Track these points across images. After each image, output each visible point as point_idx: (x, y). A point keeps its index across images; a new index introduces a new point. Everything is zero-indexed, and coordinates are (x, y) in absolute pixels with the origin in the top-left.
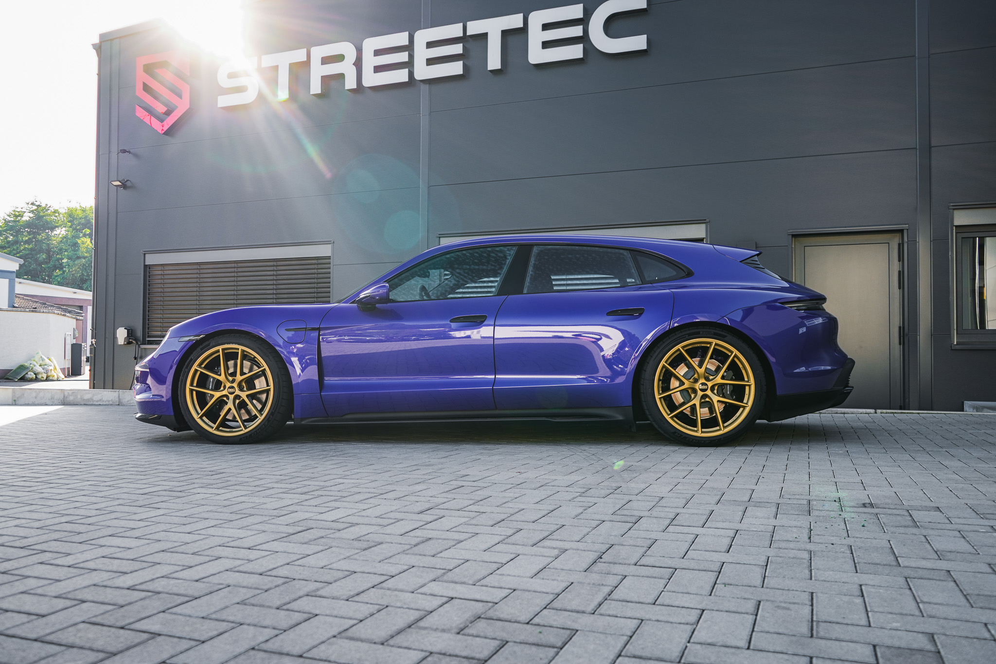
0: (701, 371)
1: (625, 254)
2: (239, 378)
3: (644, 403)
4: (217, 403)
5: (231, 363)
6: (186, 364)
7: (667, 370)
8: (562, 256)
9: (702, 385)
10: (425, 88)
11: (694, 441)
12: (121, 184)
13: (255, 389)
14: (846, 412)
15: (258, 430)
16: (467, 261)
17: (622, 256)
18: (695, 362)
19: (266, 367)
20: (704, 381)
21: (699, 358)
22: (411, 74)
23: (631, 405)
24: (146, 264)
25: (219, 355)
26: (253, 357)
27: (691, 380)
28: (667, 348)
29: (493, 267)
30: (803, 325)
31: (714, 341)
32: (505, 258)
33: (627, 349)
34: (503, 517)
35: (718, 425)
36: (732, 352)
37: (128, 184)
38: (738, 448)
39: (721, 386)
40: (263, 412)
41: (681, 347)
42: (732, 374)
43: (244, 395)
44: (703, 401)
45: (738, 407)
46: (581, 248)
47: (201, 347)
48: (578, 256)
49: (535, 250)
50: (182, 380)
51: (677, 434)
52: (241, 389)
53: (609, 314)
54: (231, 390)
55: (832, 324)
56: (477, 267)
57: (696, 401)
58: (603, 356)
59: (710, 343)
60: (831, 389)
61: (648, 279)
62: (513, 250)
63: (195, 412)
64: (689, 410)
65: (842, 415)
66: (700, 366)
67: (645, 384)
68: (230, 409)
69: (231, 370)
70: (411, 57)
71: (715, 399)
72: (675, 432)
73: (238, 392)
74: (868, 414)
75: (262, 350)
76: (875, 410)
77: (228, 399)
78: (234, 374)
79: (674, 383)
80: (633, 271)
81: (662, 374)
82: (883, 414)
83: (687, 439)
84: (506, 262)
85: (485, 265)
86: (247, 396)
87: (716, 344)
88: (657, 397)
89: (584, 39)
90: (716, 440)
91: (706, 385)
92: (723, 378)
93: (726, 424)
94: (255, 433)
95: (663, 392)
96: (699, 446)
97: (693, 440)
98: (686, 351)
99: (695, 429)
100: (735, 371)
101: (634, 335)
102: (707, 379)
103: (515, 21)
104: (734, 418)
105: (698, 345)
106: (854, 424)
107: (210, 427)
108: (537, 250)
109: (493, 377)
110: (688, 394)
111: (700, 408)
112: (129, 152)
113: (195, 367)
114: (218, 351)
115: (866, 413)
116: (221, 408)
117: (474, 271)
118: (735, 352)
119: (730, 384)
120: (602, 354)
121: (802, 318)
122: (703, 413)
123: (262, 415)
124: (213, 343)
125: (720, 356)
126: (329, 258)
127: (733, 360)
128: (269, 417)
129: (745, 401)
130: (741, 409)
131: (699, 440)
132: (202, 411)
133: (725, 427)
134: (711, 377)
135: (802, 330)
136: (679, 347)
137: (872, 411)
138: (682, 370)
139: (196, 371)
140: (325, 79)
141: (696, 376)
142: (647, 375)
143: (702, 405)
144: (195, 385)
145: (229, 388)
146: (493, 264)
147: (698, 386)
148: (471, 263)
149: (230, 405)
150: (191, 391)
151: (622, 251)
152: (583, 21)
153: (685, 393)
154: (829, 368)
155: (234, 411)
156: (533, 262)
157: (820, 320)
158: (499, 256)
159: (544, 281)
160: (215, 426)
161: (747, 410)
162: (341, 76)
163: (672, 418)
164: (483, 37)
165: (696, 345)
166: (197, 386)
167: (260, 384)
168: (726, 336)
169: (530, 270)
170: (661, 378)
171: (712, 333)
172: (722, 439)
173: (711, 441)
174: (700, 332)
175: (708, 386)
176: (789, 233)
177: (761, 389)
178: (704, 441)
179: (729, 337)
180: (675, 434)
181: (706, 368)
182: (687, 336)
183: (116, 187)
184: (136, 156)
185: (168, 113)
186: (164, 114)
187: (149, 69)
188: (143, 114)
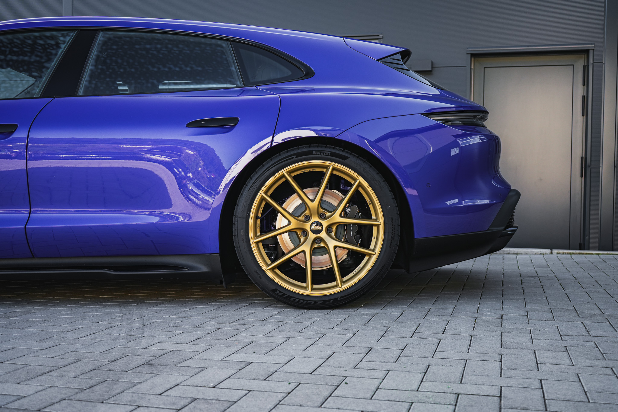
0: (313, 205)
1: (224, 45)
7: (268, 205)
8: (137, 47)
11: (302, 301)
14: (519, 252)
16: (3, 49)
17: (219, 48)
18: (306, 194)
20: (317, 219)
23: (219, 252)
27: (300, 219)
28: (267, 174)
29: (38, 59)
30: (456, 145)
31: (331, 165)
32: (58, 46)
35: (335, 279)
36: (355, 180)
39: (341, 225)
41: (287, 172)
42: (356, 211)
44: (315, 246)
45: (363, 255)
46: (164, 36)
48: (159, 46)
49: (100, 37)
51: (278, 292)
53: (189, 126)
56: (15, 58)
57: (307, 247)
59: (327, 167)
60: (488, 230)
61: (251, 81)
62: (69, 36)
65: (515, 256)
67: (236, 223)
71: (332, 243)
74: (544, 254)
76: (551, 250)
79: (281, 222)
80: (233, 69)
81: (261, 209)
82: (559, 255)
83: (293, 299)
84: (58, 52)
85: (26, 56)
87: (334, 169)
88: (253, 241)
90: (330, 300)
92: (343, 215)
93: (345, 279)
95: (264, 232)
97: (300, 299)
98: (295, 178)
99: (304, 285)
100: (360, 206)
102: (322, 217)
104: (357, 270)
106: (524, 270)
108: (103, 37)
110: (296, 236)
111: (311, 256)
115: (541, 254)
117: (11, 63)
118: (360, 179)
119: (354, 224)
121: (457, 136)
122: (314, 263)
127: (356, 191)
129: (372, 247)
130: (366, 258)
131: (307, 301)
133: (343, 283)
134: (327, 214)
135: (455, 151)
136: (284, 171)
137: (548, 251)
141: (307, 212)
142: (239, 210)
146: (39, 54)
147: (309, 226)
148: (8, 52)
151: (219, 42)
153: (294, 235)
154: (487, 202)
156: (96, 53)
157: (476, 140)
158: (48, 44)
159: (108, 79)
161: (374, 259)
163: (273, 269)
165: (307, 170)
168: (348, 158)
169: (90, 66)
170: (260, 215)
171: (328, 154)
172: (339, 299)
173: (325, 302)
174: (312, 151)
175: (322, 225)
176: (468, 52)
177: (392, 231)
178: (315, 301)
179: (352, 159)
180: (276, 292)
181: (321, 201)
182: (295, 156)
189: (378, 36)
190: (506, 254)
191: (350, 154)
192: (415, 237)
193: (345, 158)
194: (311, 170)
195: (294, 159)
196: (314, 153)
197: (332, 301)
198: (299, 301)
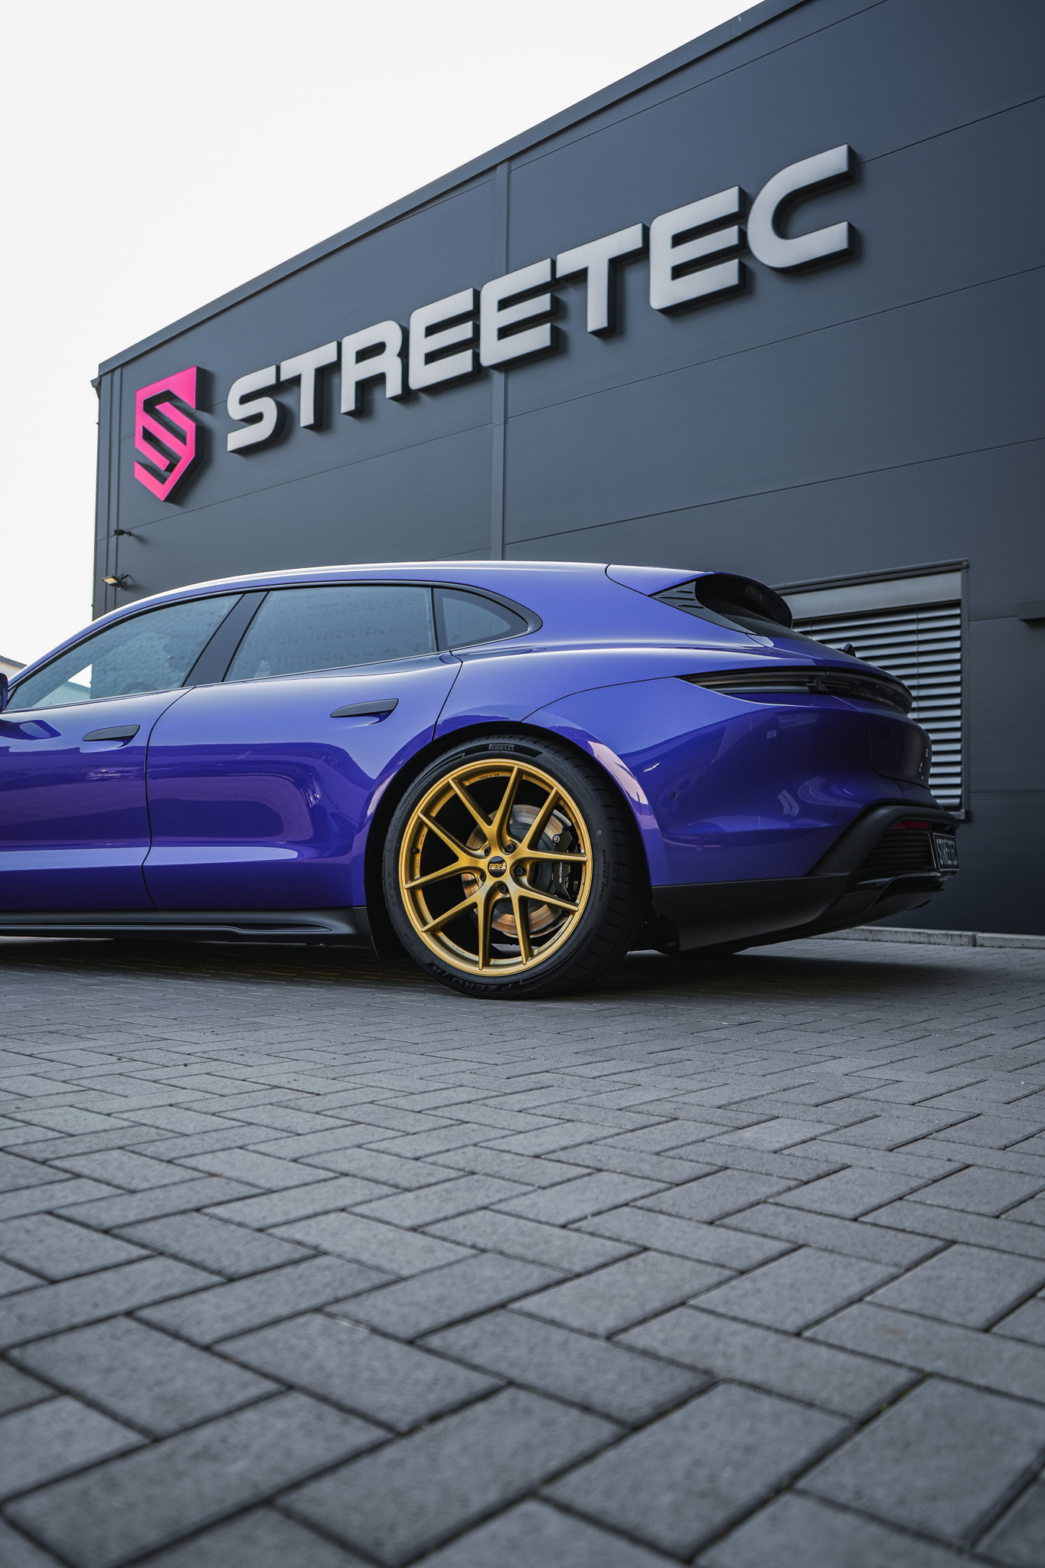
0: (491, 830)
1: (421, 595)
7: (430, 830)
9: (495, 863)
10: (498, 378)
12: (115, 581)
20: (500, 853)
22: (476, 357)
23: (365, 904)
28: (427, 781)
31: (517, 765)
36: (550, 788)
37: (129, 581)
39: (537, 864)
41: (453, 781)
53: (333, 715)
59: (508, 770)
61: (449, 642)
70: (477, 329)
71: (516, 892)
81: (420, 840)
83: (455, 979)
87: (520, 772)
88: (404, 887)
89: (741, 249)
91: (502, 861)
93: (531, 953)
97: (465, 981)
98: (467, 792)
99: (473, 958)
102: (510, 849)
103: (627, 239)
104: (556, 937)
105: (488, 775)
112: (130, 534)
118: (557, 787)
127: (553, 805)
129: (577, 900)
130: (570, 917)
131: (475, 983)
133: (531, 957)
136: (447, 780)
140: (361, 387)
147: (487, 865)
151: (416, 590)
152: (739, 218)
161: (575, 920)
162: (380, 379)
163: (433, 932)
164: (580, 277)
168: (539, 753)
170: (420, 847)
171: (511, 748)
172: (521, 983)
174: (488, 745)
175: (505, 863)
177: (604, 872)
178: (486, 985)
179: (546, 754)
180: (433, 968)
182: (464, 754)
183: (114, 588)
184: (141, 539)
185: (171, 468)
186: (166, 470)
187: (150, 406)
188: (141, 474)
189: (960, 563)
192: (653, 886)
193: (535, 753)
194: (493, 775)
195: (463, 758)
196: (490, 749)
197: (510, 985)
198: (464, 983)
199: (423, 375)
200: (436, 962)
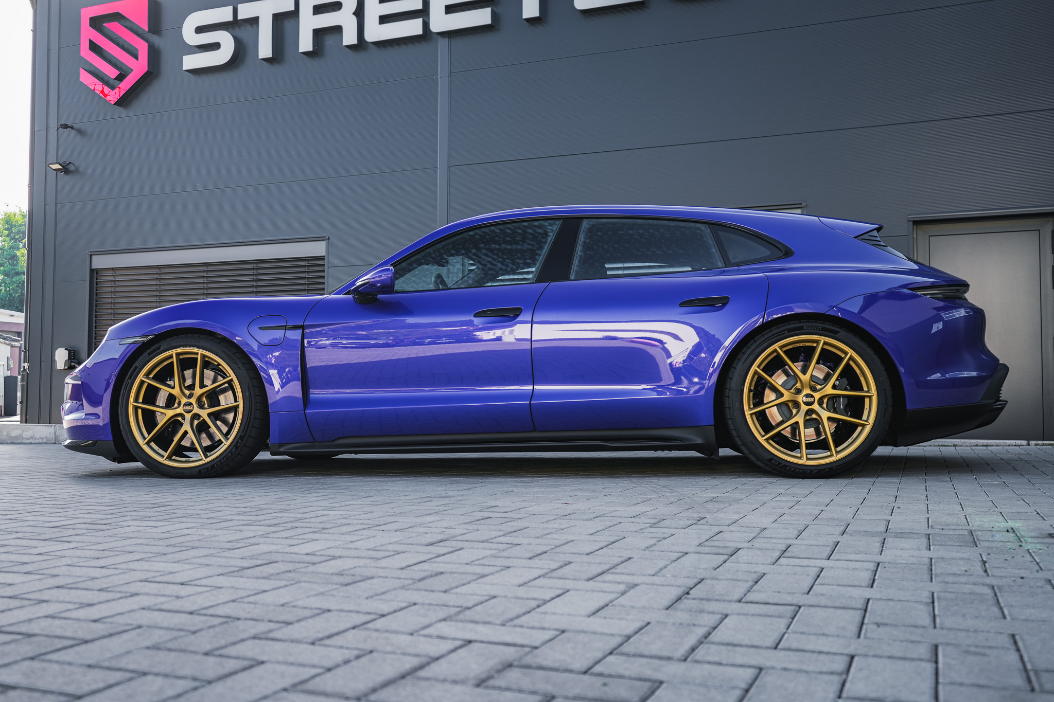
0: (805, 378)
1: (703, 228)
2: (198, 391)
3: (730, 422)
4: (169, 425)
5: (188, 373)
6: (129, 373)
7: (760, 378)
8: (621, 232)
9: (807, 397)
10: (443, 43)
11: (797, 470)
12: (61, 167)
13: (219, 405)
14: (989, 444)
15: (223, 459)
16: (497, 239)
17: (698, 232)
18: (797, 367)
19: (233, 376)
20: (809, 391)
21: (802, 363)
22: (426, 25)
23: (713, 424)
24: (93, 268)
25: (173, 362)
26: (216, 364)
27: (792, 391)
28: (760, 349)
29: (530, 247)
30: (938, 319)
31: (823, 339)
32: (546, 234)
33: (703, 355)
34: (545, 549)
35: (829, 449)
36: (846, 353)
37: (71, 167)
38: (855, 480)
39: (833, 398)
40: (229, 436)
41: (779, 347)
42: (846, 382)
43: (204, 414)
44: (808, 418)
45: (855, 426)
46: (644, 221)
47: (149, 351)
48: (641, 231)
49: (585, 224)
50: (124, 394)
51: (774, 461)
52: (201, 406)
53: (682, 305)
54: (188, 408)
55: (977, 317)
56: (509, 247)
57: (800, 419)
58: (671, 364)
59: (817, 342)
60: (979, 402)
61: (733, 261)
62: (556, 224)
63: (140, 437)
64: (790, 431)
66: (804, 371)
67: (731, 396)
68: (186, 433)
69: (189, 382)
71: (825, 415)
72: (772, 459)
73: (196, 410)
74: (1019, 446)
75: (228, 355)
76: (1028, 441)
77: (184, 419)
78: (191, 387)
79: (769, 396)
80: (714, 250)
81: (754, 383)
82: (1038, 446)
83: (788, 468)
84: (547, 240)
85: (519, 244)
86: (209, 415)
87: (825, 343)
88: (748, 413)
90: (825, 469)
91: (812, 396)
92: (834, 387)
93: (839, 449)
94: (219, 463)
95: (755, 405)
96: (803, 478)
97: (795, 468)
98: (785, 352)
99: (799, 455)
100: (851, 378)
101: (714, 335)
102: (814, 389)
104: (850, 440)
105: (801, 345)
106: (1004, 457)
107: (161, 457)
108: (587, 224)
109: (531, 388)
110: (786, 408)
111: (805, 428)
112: (72, 128)
113: (141, 377)
114: (171, 357)
115: (1015, 445)
116: (175, 432)
117: (506, 252)
118: (851, 352)
119: (844, 396)
120: (669, 361)
121: (938, 309)
122: (807, 434)
123: (228, 439)
124: (164, 345)
125: (830, 359)
126: (322, 258)
127: (848, 364)
128: (238, 442)
129: (865, 417)
130: (859, 429)
131: (803, 470)
132: (149, 434)
133: (837, 452)
134: (819, 387)
135: (937, 327)
136: (776, 346)
137: (1024, 442)
138: (779, 379)
139: (142, 382)
140: (318, 34)
141: (798, 385)
142: (733, 383)
143: (808, 423)
144: (141, 400)
145: (185, 405)
146: (531, 242)
147: (801, 398)
148: (501, 242)
149: (186, 427)
150: (136, 409)
151: (698, 225)
153: (784, 408)
154: (974, 374)
155: (191, 434)
156: (582, 240)
157: (962, 313)
158: (537, 233)
159: (596, 264)
160: (166, 454)
161: (867, 429)
162: (338, 29)
163: (767, 440)
165: (798, 345)
166: (143, 402)
167: (226, 400)
168: (838, 332)
169: (579, 251)
170: (752, 388)
171: (819, 329)
172: (834, 468)
173: (820, 470)
174: (803, 327)
175: (814, 398)
176: (909, 220)
177: (886, 401)
178: (811, 470)
179: (842, 333)
180: (772, 462)
181: (812, 376)
182: (786, 332)
183: (55, 172)
184: (81, 132)
185: (120, 78)
186: (116, 79)
187: (96, 22)
188: (87, 79)
189: (801, 204)
190: (974, 446)
191: (841, 328)
192: (908, 408)
193: (836, 332)
195: (786, 334)
196: (805, 328)
197: (827, 470)
198: (795, 470)
199: (375, 32)
200: (774, 458)
